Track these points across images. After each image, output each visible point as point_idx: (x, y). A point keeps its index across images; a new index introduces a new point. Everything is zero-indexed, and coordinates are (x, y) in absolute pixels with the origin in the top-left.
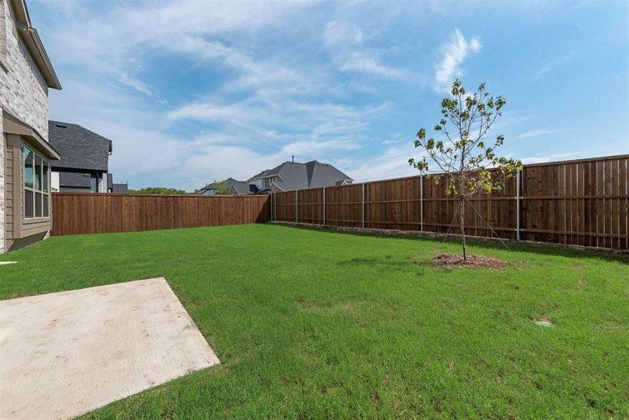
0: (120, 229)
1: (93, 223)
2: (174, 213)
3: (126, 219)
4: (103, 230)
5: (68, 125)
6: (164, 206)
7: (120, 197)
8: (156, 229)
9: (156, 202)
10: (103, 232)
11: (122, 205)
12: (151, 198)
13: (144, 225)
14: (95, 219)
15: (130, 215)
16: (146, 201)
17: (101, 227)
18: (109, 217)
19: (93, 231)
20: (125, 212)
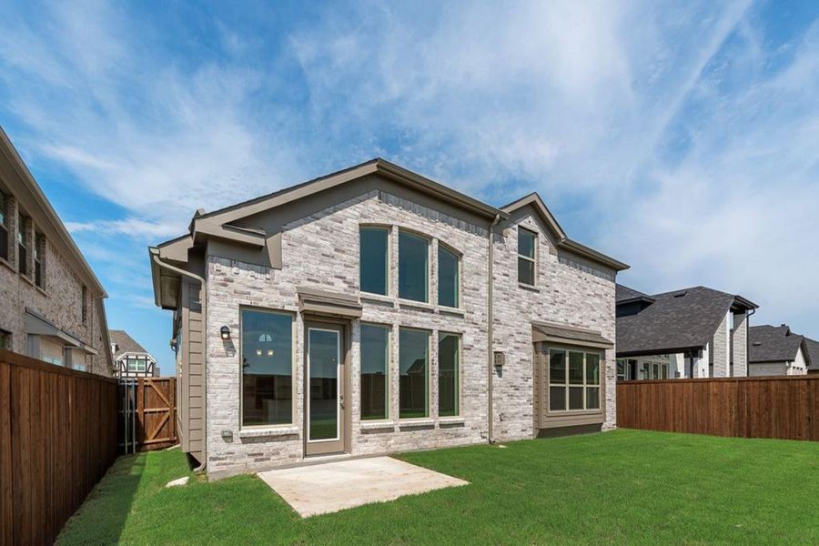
0: (706, 429)
1: (672, 417)
2: (810, 411)
3: (715, 415)
4: (683, 428)
5: (687, 291)
6: (786, 398)
7: (705, 384)
8: (768, 437)
9: (767, 390)
10: (683, 432)
11: (709, 394)
12: (756, 384)
13: (745, 427)
14: (674, 413)
15: (720, 411)
16: (748, 389)
17: (681, 425)
18: (690, 412)
19: (672, 428)
20: (713, 406)
